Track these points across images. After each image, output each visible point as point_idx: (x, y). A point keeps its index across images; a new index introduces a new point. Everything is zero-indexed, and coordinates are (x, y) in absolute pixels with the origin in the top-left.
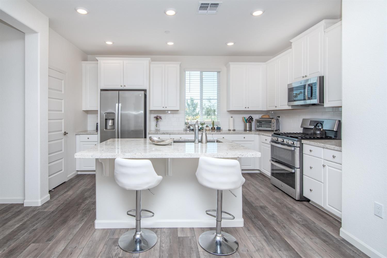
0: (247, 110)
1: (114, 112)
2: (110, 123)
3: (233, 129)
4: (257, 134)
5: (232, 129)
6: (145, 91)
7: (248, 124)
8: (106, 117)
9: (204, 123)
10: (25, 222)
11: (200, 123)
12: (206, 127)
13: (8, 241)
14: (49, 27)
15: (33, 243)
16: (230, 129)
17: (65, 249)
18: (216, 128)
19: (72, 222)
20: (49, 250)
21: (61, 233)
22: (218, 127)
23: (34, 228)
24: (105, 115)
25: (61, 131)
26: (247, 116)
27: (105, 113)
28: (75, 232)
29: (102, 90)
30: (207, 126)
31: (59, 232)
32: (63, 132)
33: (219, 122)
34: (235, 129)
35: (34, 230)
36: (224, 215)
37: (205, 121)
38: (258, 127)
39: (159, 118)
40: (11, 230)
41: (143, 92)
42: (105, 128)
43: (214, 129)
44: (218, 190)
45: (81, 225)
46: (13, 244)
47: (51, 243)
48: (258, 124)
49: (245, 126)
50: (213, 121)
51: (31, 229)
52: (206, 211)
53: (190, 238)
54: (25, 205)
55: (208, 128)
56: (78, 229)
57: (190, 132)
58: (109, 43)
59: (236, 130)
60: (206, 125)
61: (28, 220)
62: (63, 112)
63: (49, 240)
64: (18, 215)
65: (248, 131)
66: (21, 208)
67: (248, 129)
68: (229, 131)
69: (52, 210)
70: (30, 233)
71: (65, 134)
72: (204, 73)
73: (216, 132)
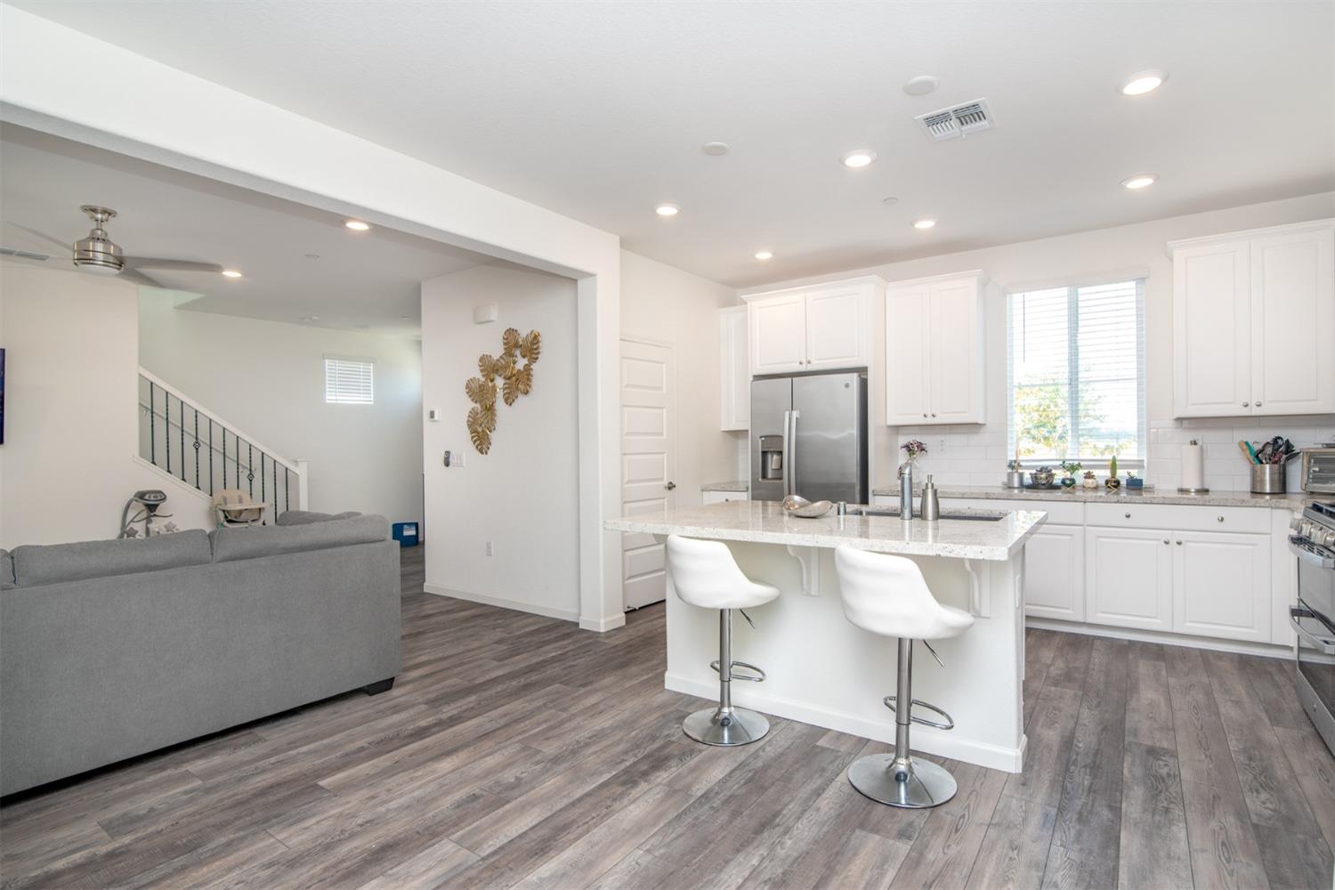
0: (1253, 413)
1: (780, 434)
2: (773, 462)
3: (1199, 487)
4: (1283, 508)
5: (1193, 484)
6: (862, 371)
7: (1267, 466)
8: (762, 447)
9: (1076, 463)
10: (568, 652)
11: (1061, 463)
12: (1086, 477)
13: (530, 671)
14: (621, 247)
15: (561, 683)
16: (1185, 487)
17: (596, 703)
18: (1123, 483)
19: (633, 669)
20: (573, 699)
21: (607, 681)
22: (1132, 478)
23: (574, 663)
24: (762, 441)
25: (662, 479)
26: (1261, 437)
27: (761, 437)
28: (628, 685)
29: (758, 377)
30: (1089, 473)
31: (604, 678)
32: (666, 483)
33: (1143, 461)
34: (1206, 487)
35: (573, 666)
36: (916, 711)
37: (1081, 457)
38: (1317, 479)
39: (916, 448)
40: (541, 659)
41: (855, 376)
42: (760, 476)
43: (1115, 487)
44: (900, 639)
45: (646, 677)
46: (534, 677)
47: (583, 690)
48: (1317, 469)
49: (1256, 479)
50: (1114, 457)
51: (569, 664)
52: (886, 699)
53: (840, 754)
54: (581, 627)
55: (1090, 481)
56: (637, 681)
57: (1022, 492)
58: (764, 256)
59: (1210, 489)
60: (1086, 471)
61: (572, 650)
62: (665, 437)
63: (583, 686)
64: (564, 639)
65: (1268, 497)
66: (573, 629)
67: (1268, 489)
68: (1180, 496)
69: (617, 642)
70: (565, 669)
71: (671, 487)
72: (1081, 291)
73: (1123, 494)
